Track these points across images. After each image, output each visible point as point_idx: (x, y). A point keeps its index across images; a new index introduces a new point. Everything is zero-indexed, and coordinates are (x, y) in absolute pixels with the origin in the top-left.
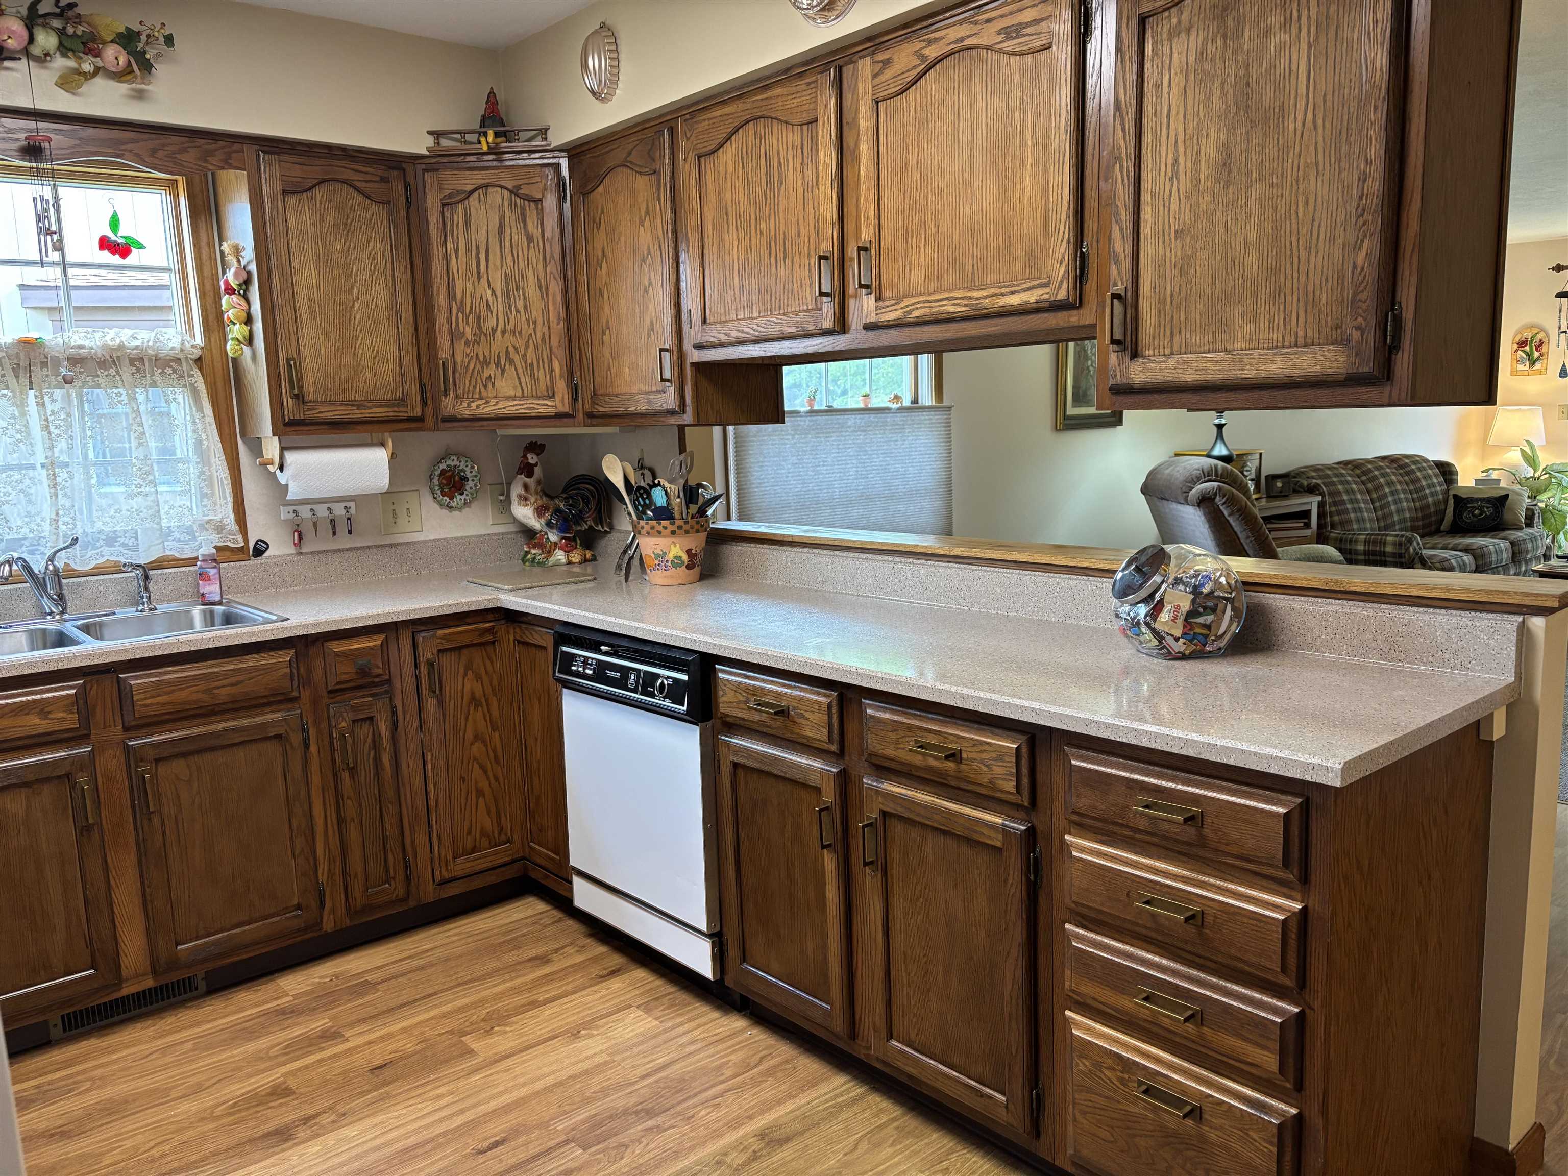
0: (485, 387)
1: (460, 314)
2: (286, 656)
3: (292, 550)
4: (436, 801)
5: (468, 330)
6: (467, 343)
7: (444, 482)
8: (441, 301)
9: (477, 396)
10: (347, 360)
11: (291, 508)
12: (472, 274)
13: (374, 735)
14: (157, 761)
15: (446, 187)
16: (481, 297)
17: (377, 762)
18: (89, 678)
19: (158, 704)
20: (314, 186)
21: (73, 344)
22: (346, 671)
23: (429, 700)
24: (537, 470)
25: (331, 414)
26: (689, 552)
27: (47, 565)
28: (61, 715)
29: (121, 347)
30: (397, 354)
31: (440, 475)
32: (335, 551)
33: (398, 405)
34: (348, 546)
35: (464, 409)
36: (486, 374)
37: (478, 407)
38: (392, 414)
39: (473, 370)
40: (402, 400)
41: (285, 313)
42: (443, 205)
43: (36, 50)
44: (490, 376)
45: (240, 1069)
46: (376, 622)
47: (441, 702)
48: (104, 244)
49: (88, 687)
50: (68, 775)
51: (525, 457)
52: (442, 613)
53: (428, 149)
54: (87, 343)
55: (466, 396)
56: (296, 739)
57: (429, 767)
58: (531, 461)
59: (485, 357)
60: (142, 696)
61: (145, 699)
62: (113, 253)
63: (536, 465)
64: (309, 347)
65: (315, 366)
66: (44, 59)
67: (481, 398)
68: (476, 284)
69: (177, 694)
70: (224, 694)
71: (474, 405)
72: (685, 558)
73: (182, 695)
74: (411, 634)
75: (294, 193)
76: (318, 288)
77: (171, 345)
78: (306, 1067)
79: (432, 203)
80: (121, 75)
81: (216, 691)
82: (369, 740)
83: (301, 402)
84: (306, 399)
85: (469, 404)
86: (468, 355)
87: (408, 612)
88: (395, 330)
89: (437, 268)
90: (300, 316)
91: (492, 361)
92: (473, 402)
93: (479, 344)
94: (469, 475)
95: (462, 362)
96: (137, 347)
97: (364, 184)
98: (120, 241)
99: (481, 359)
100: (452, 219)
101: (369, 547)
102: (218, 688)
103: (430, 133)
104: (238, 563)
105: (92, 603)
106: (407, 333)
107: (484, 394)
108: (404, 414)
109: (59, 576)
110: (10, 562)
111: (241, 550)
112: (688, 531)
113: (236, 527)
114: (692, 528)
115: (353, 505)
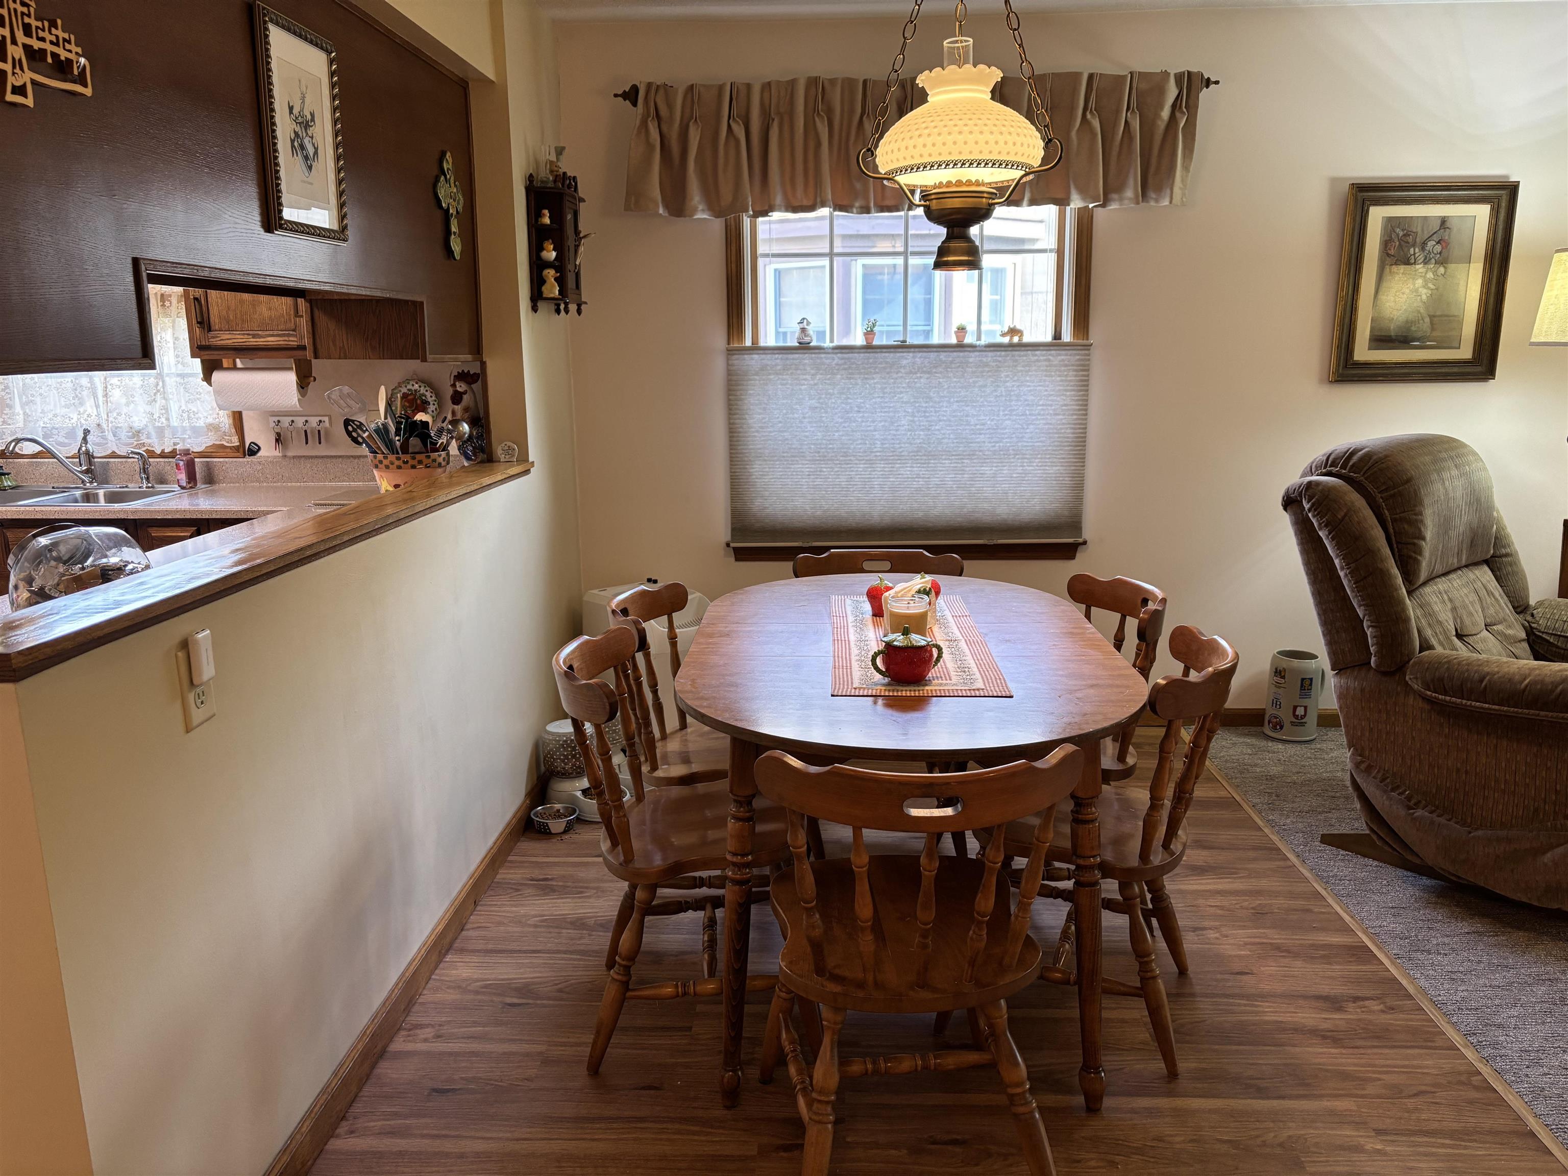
3: (278, 453)
7: (407, 404)
11: (276, 419)
24: (466, 397)
25: (231, 341)
26: (397, 487)
27: (81, 446)
32: (312, 457)
33: (289, 335)
34: (321, 454)
38: (283, 343)
40: (295, 330)
51: (454, 385)
58: (459, 389)
63: (465, 392)
65: (220, 300)
83: (206, 332)
84: (213, 328)
94: (430, 399)
101: (340, 457)
104: (231, 459)
105: (130, 478)
108: (296, 343)
109: (89, 456)
110: (18, 441)
111: (237, 449)
112: (391, 466)
113: (233, 430)
114: (392, 463)
115: (326, 419)
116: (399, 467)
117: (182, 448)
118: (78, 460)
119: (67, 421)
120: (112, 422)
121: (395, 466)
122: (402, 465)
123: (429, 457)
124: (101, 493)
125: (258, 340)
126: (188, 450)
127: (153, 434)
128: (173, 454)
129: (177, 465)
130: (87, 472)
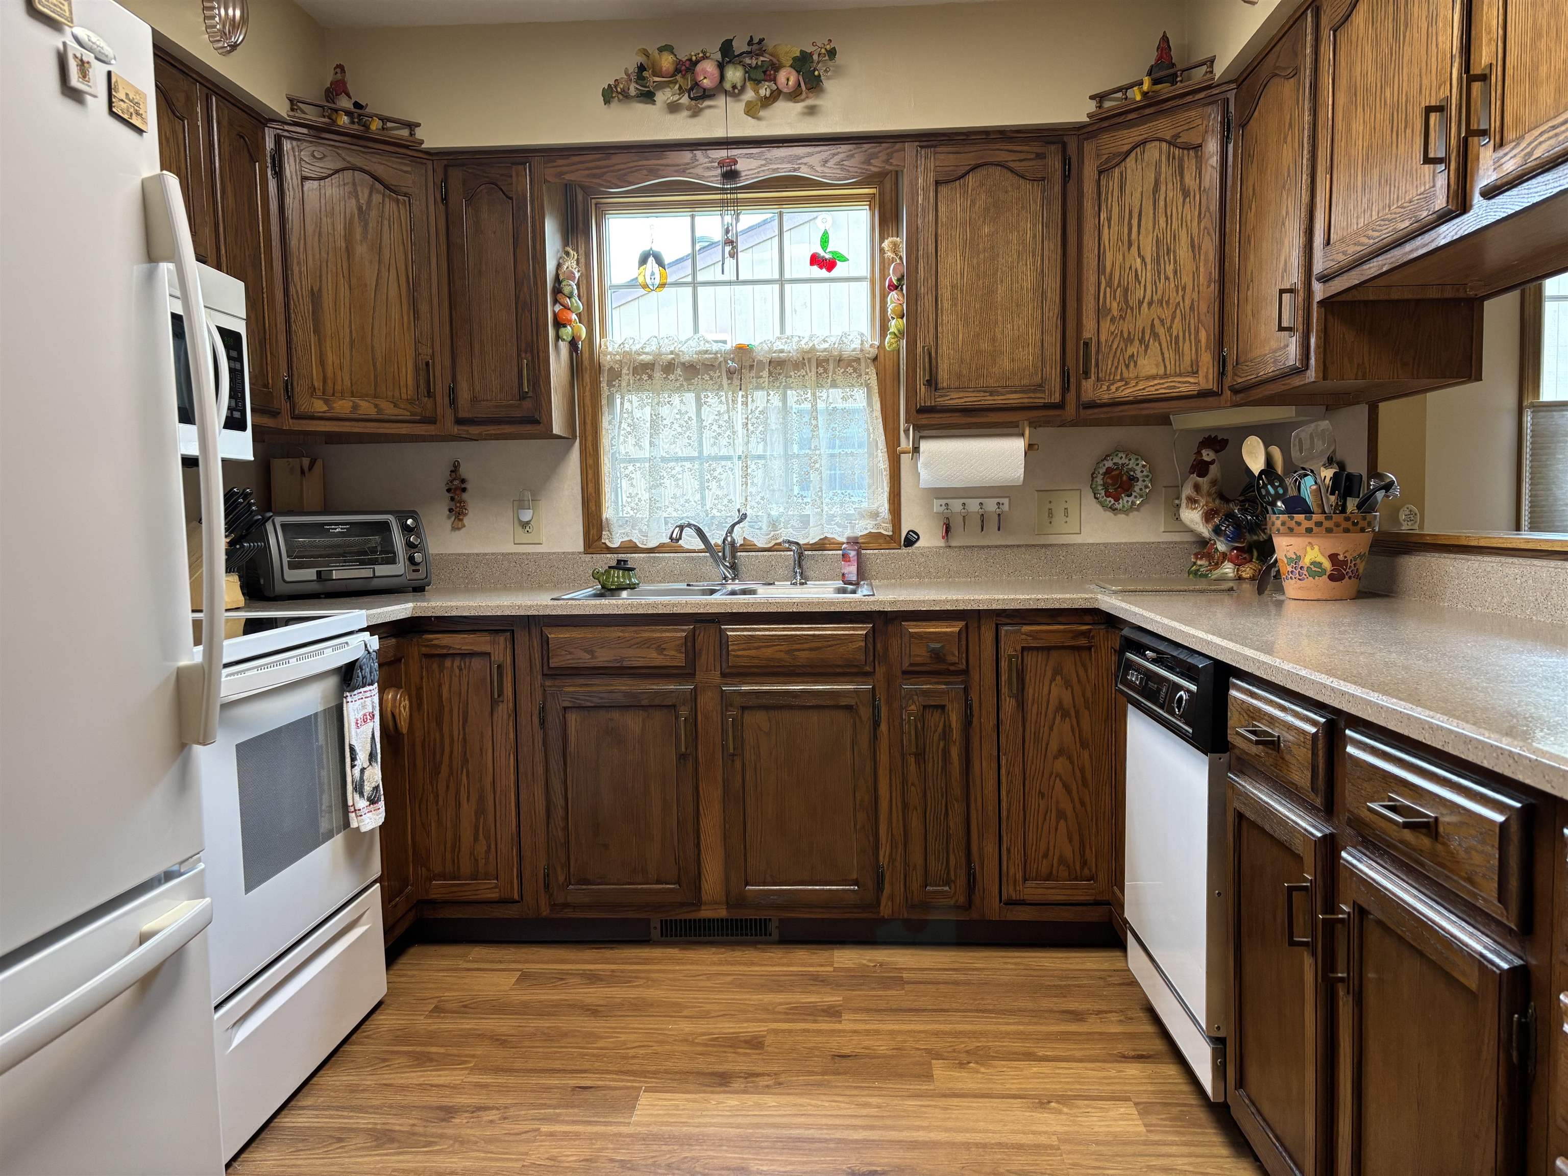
0: (1127, 366)
1: (1108, 289)
2: (862, 630)
3: (941, 543)
4: (1009, 811)
5: (1115, 305)
6: (1113, 320)
7: (1109, 481)
8: (1090, 277)
9: (1118, 377)
10: (985, 346)
12: (1122, 243)
13: (945, 726)
14: (744, 708)
15: (1104, 152)
16: (1130, 268)
17: (946, 753)
18: (698, 625)
19: (748, 656)
20: (967, 173)
21: (775, 349)
22: (920, 654)
23: (1008, 699)
25: (963, 400)
26: (1333, 558)
28: (673, 653)
29: (813, 349)
30: (1039, 336)
31: (1105, 474)
32: (983, 547)
33: (1035, 391)
34: (999, 543)
35: (1104, 394)
36: (1129, 352)
37: (1117, 389)
38: (1026, 400)
39: (1116, 349)
40: (1040, 386)
41: (926, 301)
42: (1100, 173)
43: (727, 86)
44: (1133, 355)
45: (744, 1012)
46: (954, 608)
47: (1021, 704)
48: (815, 260)
49: (697, 633)
50: (674, 707)
51: (1199, 453)
52: (1028, 607)
53: (1089, 116)
54: (786, 348)
55: (1107, 378)
56: (865, 713)
57: (1003, 771)
58: (1206, 458)
59: (1129, 333)
60: (735, 647)
61: (739, 650)
62: (821, 268)
63: (1212, 462)
64: (948, 334)
65: (952, 352)
66: (735, 92)
67: (1122, 380)
68: (1126, 253)
69: (764, 650)
71: (1113, 388)
72: (1327, 565)
73: (768, 652)
74: (994, 625)
75: (947, 182)
76: (962, 275)
77: (853, 346)
78: (790, 1031)
79: (1090, 171)
80: (794, 95)
81: (797, 654)
82: (940, 730)
83: (933, 389)
84: (940, 386)
85: (1108, 387)
86: (1112, 333)
87: (991, 601)
88: (1039, 311)
89: (1089, 242)
90: (942, 303)
91: (1136, 338)
92: (1113, 384)
93: (1124, 319)
94: (1139, 475)
95: (1106, 341)
96: (825, 350)
97: (1018, 164)
98: (827, 256)
99: (1126, 336)
100: (1107, 186)
101: (1018, 546)
102: (799, 650)
103: (1092, 98)
104: (885, 551)
106: (1051, 314)
107: (1126, 375)
108: (1043, 401)
109: (734, 547)
110: (681, 528)
111: (892, 538)
113: (890, 516)
114: (1337, 525)
115: (1006, 501)
116: (1347, 531)
121: (1341, 528)
122: (1351, 527)
125: (996, 398)
126: (858, 538)
128: (830, 544)
129: (845, 558)
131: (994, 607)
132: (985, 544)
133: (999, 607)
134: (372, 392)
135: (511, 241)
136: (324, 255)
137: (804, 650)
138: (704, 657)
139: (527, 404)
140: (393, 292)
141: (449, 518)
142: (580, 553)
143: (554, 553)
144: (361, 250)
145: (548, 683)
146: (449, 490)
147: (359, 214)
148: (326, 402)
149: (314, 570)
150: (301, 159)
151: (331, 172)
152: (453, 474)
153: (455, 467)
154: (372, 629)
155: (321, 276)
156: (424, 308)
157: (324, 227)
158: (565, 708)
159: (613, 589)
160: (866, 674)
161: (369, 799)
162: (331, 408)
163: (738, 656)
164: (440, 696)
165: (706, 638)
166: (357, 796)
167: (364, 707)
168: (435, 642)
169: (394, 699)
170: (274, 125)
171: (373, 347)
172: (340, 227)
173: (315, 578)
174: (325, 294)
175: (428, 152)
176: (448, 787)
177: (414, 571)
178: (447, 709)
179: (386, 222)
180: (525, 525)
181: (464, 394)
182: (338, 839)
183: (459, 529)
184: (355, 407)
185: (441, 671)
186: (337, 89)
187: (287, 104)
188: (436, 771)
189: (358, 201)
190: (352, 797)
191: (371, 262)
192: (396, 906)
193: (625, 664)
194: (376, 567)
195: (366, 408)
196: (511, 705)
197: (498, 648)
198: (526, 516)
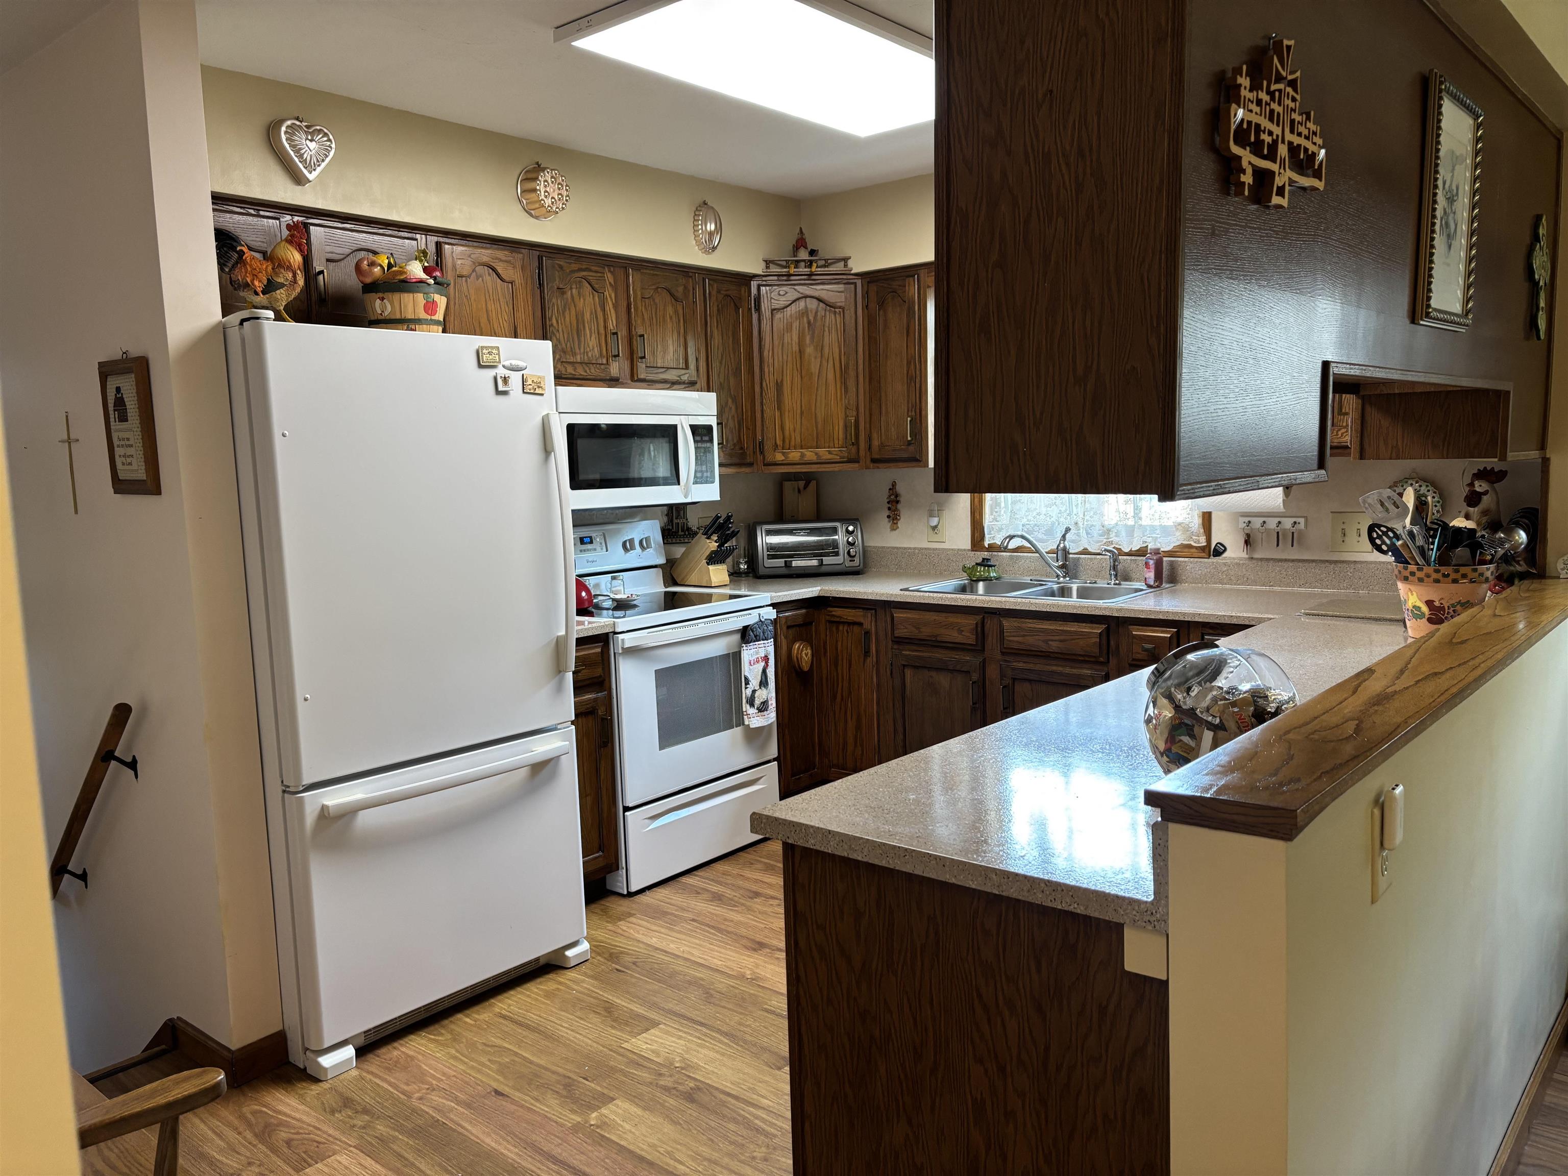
2: (1098, 629)
11: (1247, 520)
14: (1014, 680)
18: (986, 615)
19: (1018, 642)
22: (1139, 651)
26: (1429, 603)
27: (1060, 543)
28: (968, 634)
32: (1280, 560)
34: (1292, 557)
37: (1342, 434)
46: (1165, 618)
49: (986, 621)
50: (968, 672)
51: (1471, 485)
58: (1478, 489)
60: (1008, 634)
61: (1012, 637)
63: (1486, 493)
69: (1027, 638)
70: (1054, 646)
72: (1425, 609)
73: (1030, 640)
74: (1200, 634)
81: (1050, 643)
92: (1339, 430)
101: (1313, 561)
102: (1052, 640)
109: (1066, 552)
110: (1011, 537)
111: (1202, 549)
112: (1425, 579)
113: (1202, 530)
114: (1428, 576)
115: (1302, 521)
116: (1437, 581)
117: (1153, 547)
118: (1055, 555)
119: (1048, 519)
120: (1087, 521)
121: (1431, 579)
122: (1441, 578)
123: (1475, 570)
124: (1074, 587)
126: (1159, 549)
127: (1123, 534)
128: (1142, 552)
129: (1147, 565)
130: (1063, 567)
131: (1197, 619)
132: (1284, 557)
133: (1200, 620)
134: (815, 444)
135: (905, 332)
136: (785, 357)
137: (1055, 641)
138: (990, 638)
139: (911, 448)
140: (831, 375)
141: (889, 522)
142: (969, 550)
143: (952, 550)
144: (809, 350)
145: (895, 647)
146: (888, 503)
147: (809, 327)
148: (783, 454)
149: (783, 560)
150: (771, 298)
151: (790, 302)
152: (891, 492)
153: (893, 486)
154: (774, 605)
155: (783, 371)
156: (851, 384)
157: (786, 341)
158: (904, 666)
159: (974, 581)
160: (1102, 663)
161: (758, 709)
162: (787, 458)
163: (1010, 641)
164: (837, 649)
165: (991, 624)
166: (748, 706)
167: (757, 653)
168: (833, 613)
169: (799, 648)
170: (757, 278)
171: (816, 414)
172: (795, 338)
173: (783, 565)
174: (785, 383)
175: (856, 274)
176: (841, 708)
177: (850, 561)
178: (840, 658)
179: (826, 329)
180: (934, 528)
181: (876, 443)
182: (737, 731)
183: (895, 530)
184: (803, 455)
185: (837, 632)
186: (800, 243)
187: (763, 265)
188: (834, 697)
189: (808, 318)
190: (746, 707)
191: (816, 358)
192: (799, 779)
193: (939, 639)
194: (824, 558)
195: (810, 455)
196: (875, 659)
197: (868, 621)
198: (934, 521)
